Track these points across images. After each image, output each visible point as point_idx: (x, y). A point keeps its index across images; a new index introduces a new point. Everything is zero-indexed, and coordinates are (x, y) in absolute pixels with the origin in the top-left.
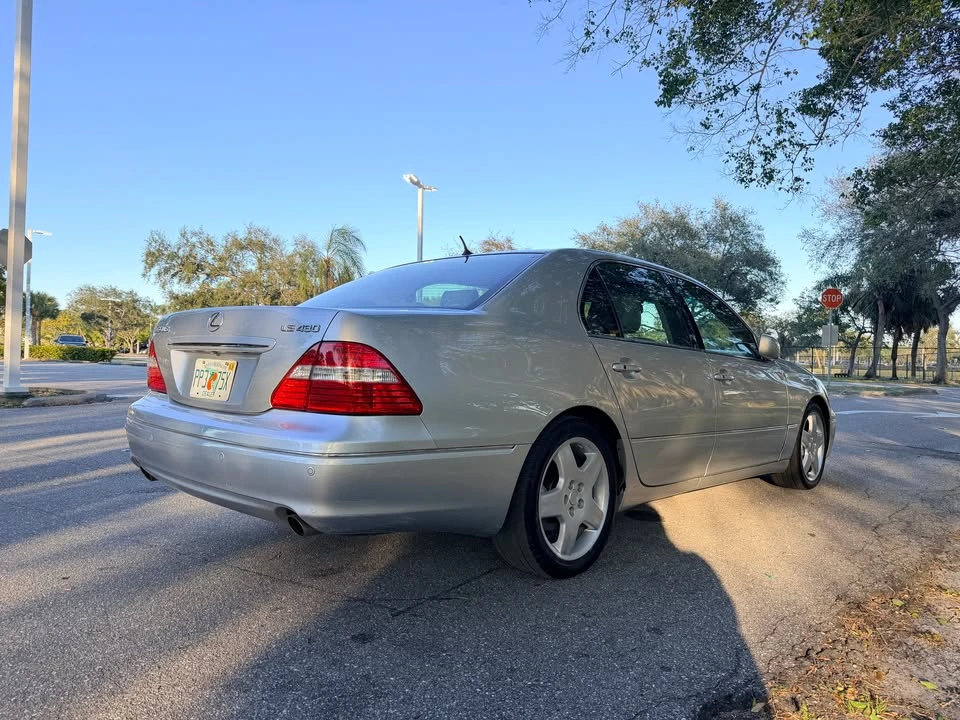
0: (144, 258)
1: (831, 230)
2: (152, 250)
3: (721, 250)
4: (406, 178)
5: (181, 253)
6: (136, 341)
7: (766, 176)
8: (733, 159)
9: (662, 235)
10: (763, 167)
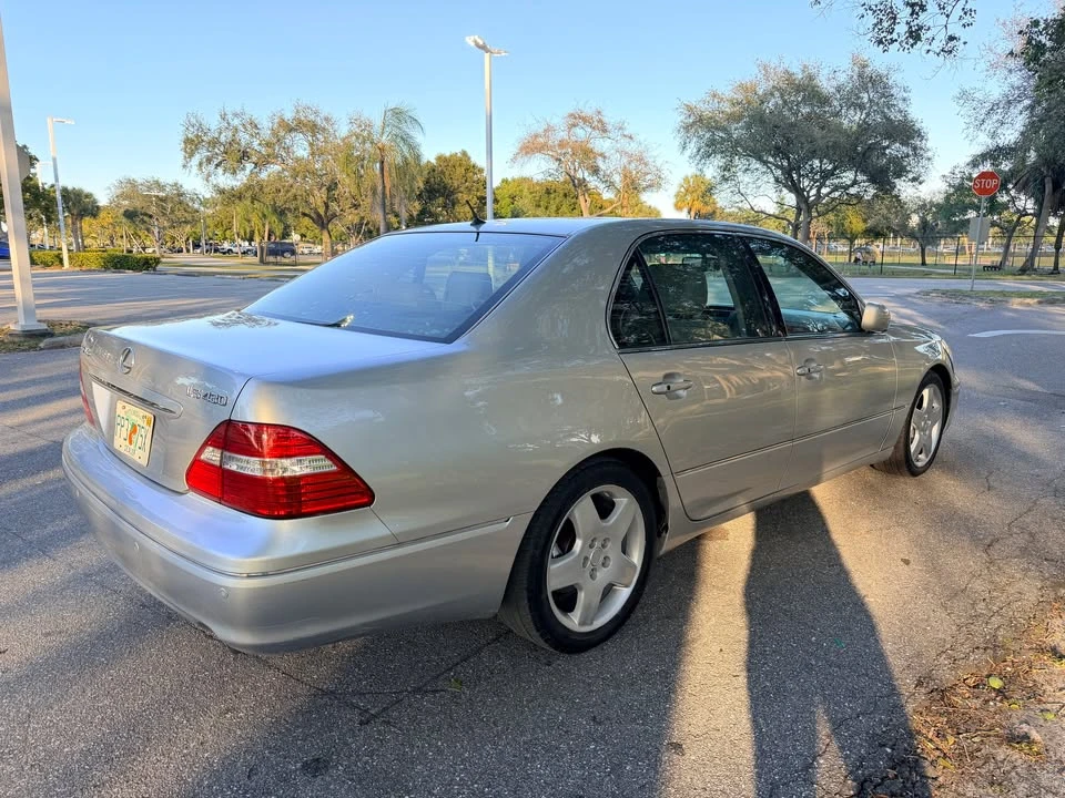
0: (183, 145)
1: (996, 88)
2: (190, 136)
3: (857, 118)
4: (470, 41)
5: (223, 139)
6: (188, 239)
7: (911, 36)
8: (870, 12)
9: (785, 102)
10: (908, 23)
